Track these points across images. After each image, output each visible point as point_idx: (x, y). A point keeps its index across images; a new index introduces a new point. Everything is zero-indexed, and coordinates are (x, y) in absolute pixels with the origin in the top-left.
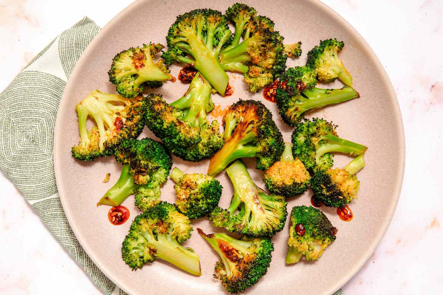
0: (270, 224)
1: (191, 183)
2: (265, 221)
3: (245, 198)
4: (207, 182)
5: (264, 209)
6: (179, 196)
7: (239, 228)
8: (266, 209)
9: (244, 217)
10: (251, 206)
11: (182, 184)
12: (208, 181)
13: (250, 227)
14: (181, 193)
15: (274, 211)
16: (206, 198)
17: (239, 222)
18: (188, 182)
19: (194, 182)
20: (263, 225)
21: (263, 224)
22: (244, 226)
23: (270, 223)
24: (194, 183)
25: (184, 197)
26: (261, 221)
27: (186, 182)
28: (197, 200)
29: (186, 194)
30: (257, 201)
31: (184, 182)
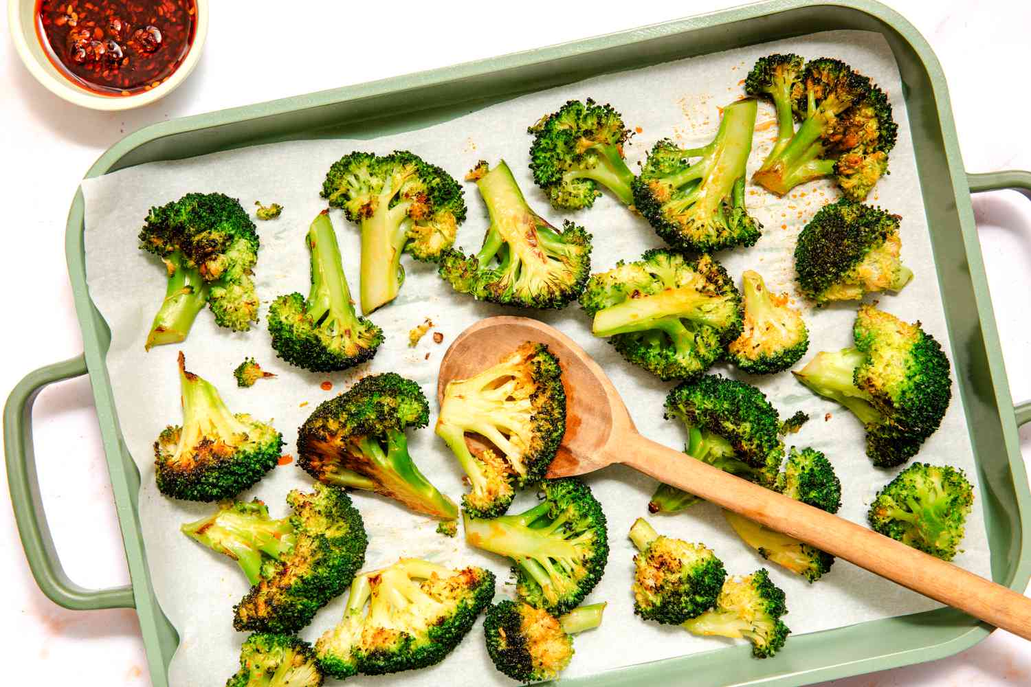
0: (556, 285)
1: (670, 560)
2: (546, 277)
3: (509, 235)
4: (700, 562)
5: (545, 255)
6: (641, 579)
7: (496, 291)
8: (549, 257)
9: (507, 272)
10: (520, 249)
11: (653, 556)
12: (703, 560)
13: (517, 290)
14: (647, 574)
15: (565, 260)
16: (694, 594)
17: (496, 279)
18: (666, 557)
19: (678, 558)
20: (543, 284)
21: (543, 282)
22: (506, 287)
23: (557, 281)
24: (678, 561)
25: (651, 583)
26: (539, 279)
27: (661, 556)
28: (676, 594)
29: (657, 579)
30: (533, 241)
31: (656, 555)
